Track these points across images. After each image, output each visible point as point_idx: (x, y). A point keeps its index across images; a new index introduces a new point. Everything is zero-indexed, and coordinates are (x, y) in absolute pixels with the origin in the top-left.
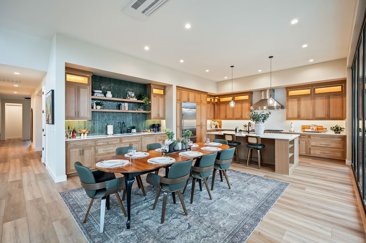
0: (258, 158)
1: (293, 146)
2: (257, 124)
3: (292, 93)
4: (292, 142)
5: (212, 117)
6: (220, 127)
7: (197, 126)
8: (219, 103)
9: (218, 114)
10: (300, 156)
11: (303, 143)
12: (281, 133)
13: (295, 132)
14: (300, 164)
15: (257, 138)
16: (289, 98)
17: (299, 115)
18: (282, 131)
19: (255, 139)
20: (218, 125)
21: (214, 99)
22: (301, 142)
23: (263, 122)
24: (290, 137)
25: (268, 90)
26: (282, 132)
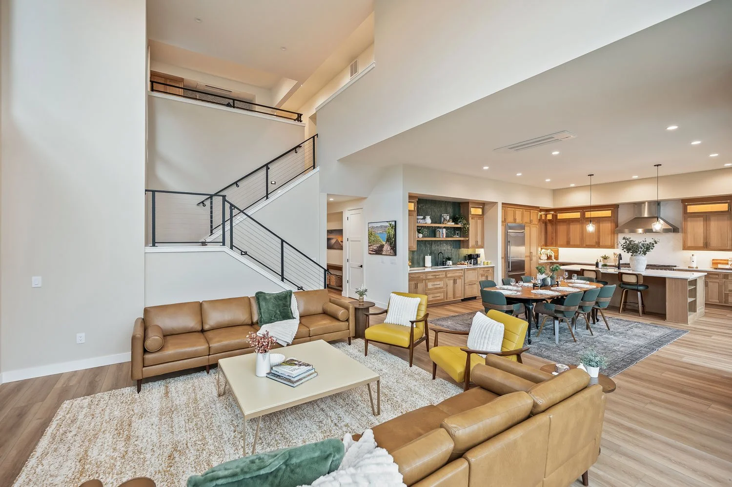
0: (638, 303)
1: (695, 289)
2: (634, 257)
3: (692, 209)
4: (694, 282)
5: (543, 243)
6: (556, 258)
7: (526, 257)
8: (555, 222)
9: (552, 238)
10: (707, 305)
11: (714, 287)
12: (673, 270)
13: (699, 269)
14: (706, 315)
15: (637, 276)
16: (687, 215)
17: (706, 243)
18: (675, 266)
19: (634, 277)
20: (553, 256)
21: (546, 215)
22: (710, 284)
23: (645, 254)
24: (691, 276)
25: (647, 203)
26: (674, 268)
